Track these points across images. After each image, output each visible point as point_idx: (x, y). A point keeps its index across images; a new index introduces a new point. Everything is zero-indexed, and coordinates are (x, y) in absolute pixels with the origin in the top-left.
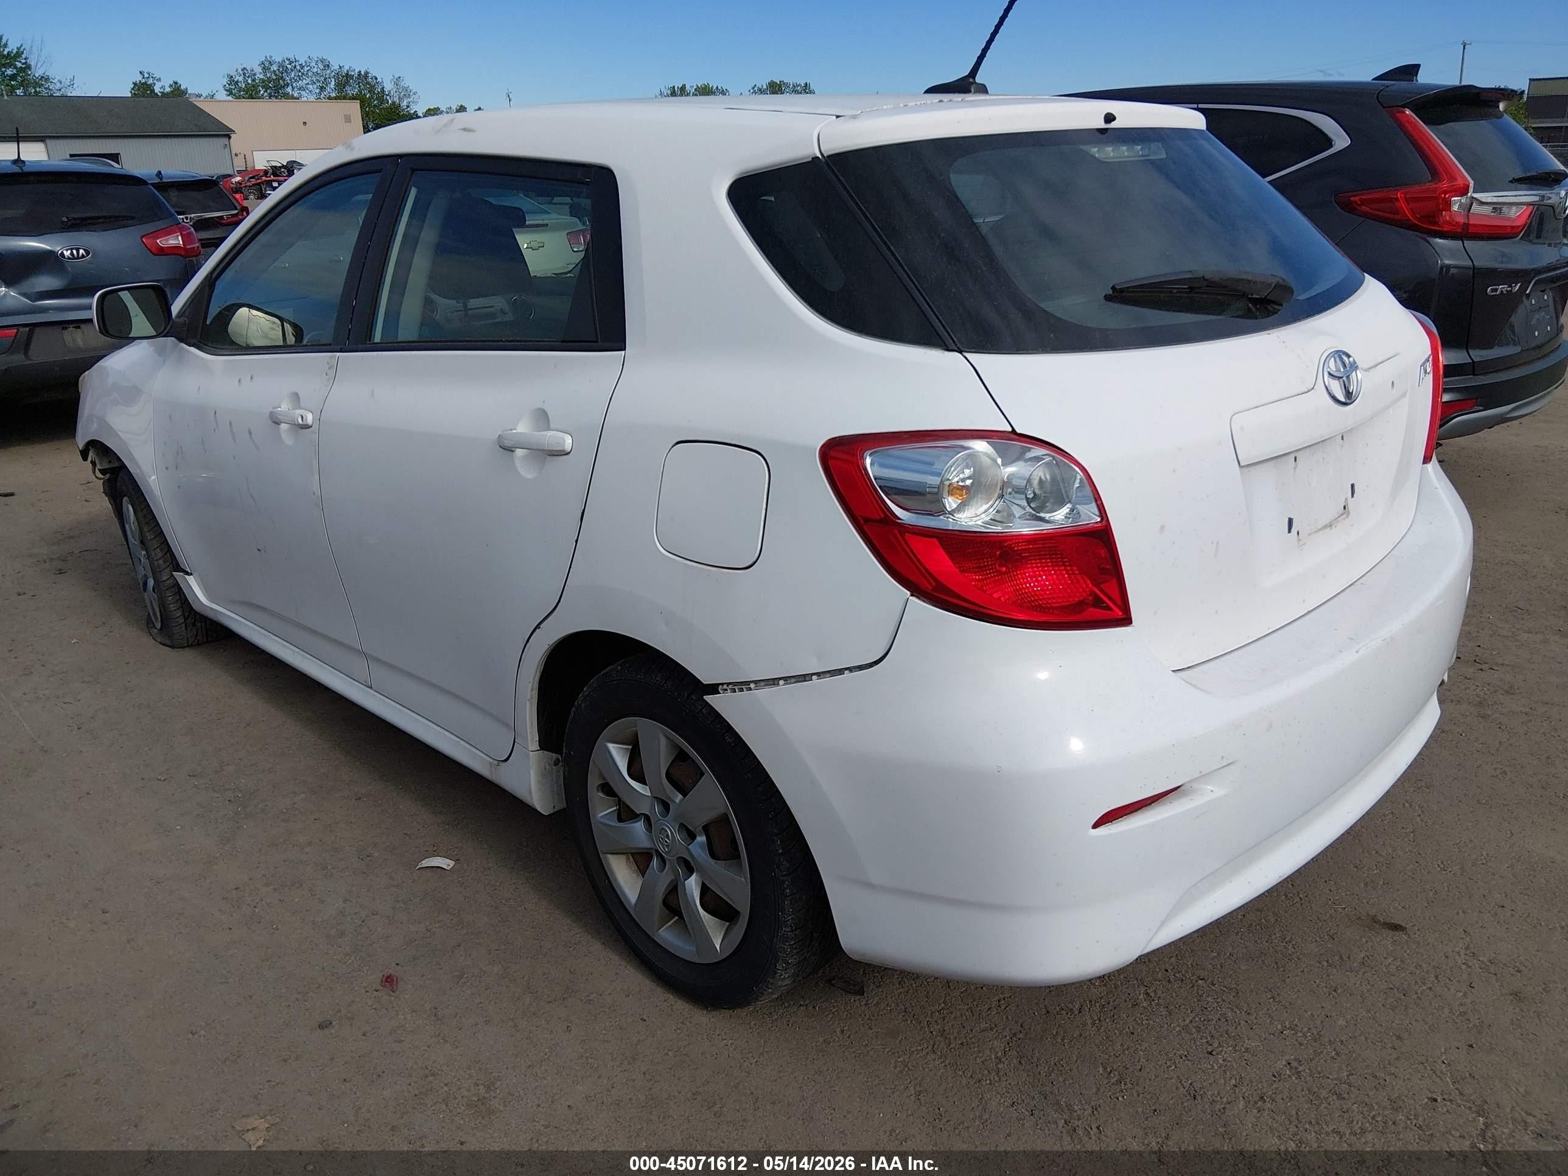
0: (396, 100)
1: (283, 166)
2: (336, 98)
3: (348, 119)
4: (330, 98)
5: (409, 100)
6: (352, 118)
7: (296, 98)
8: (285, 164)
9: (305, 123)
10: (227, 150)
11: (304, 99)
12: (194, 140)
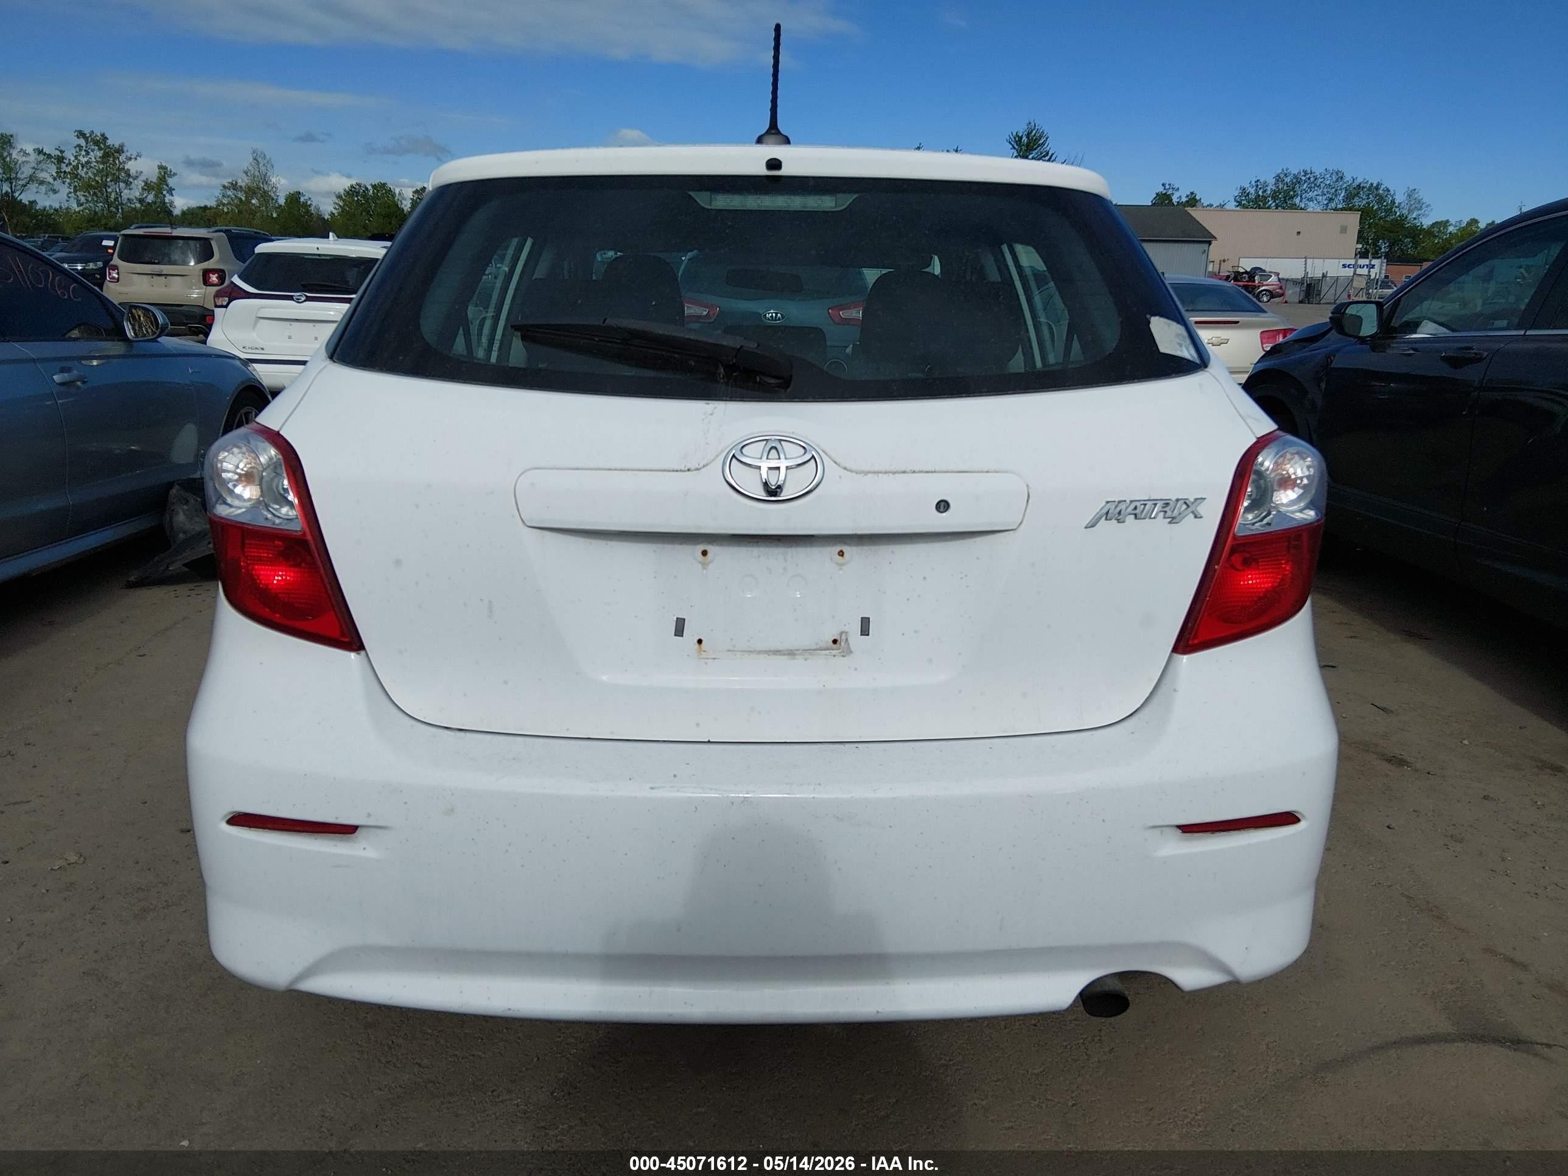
0: (1405, 212)
1: (1246, 272)
2: (1342, 209)
3: (1344, 230)
4: (1336, 209)
5: (1420, 212)
6: (1348, 229)
7: (1301, 209)
8: (1248, 270)
9: (1299, 233)
10: (1204, 256)
11: (1311, 209)
12: (1176, 245)
